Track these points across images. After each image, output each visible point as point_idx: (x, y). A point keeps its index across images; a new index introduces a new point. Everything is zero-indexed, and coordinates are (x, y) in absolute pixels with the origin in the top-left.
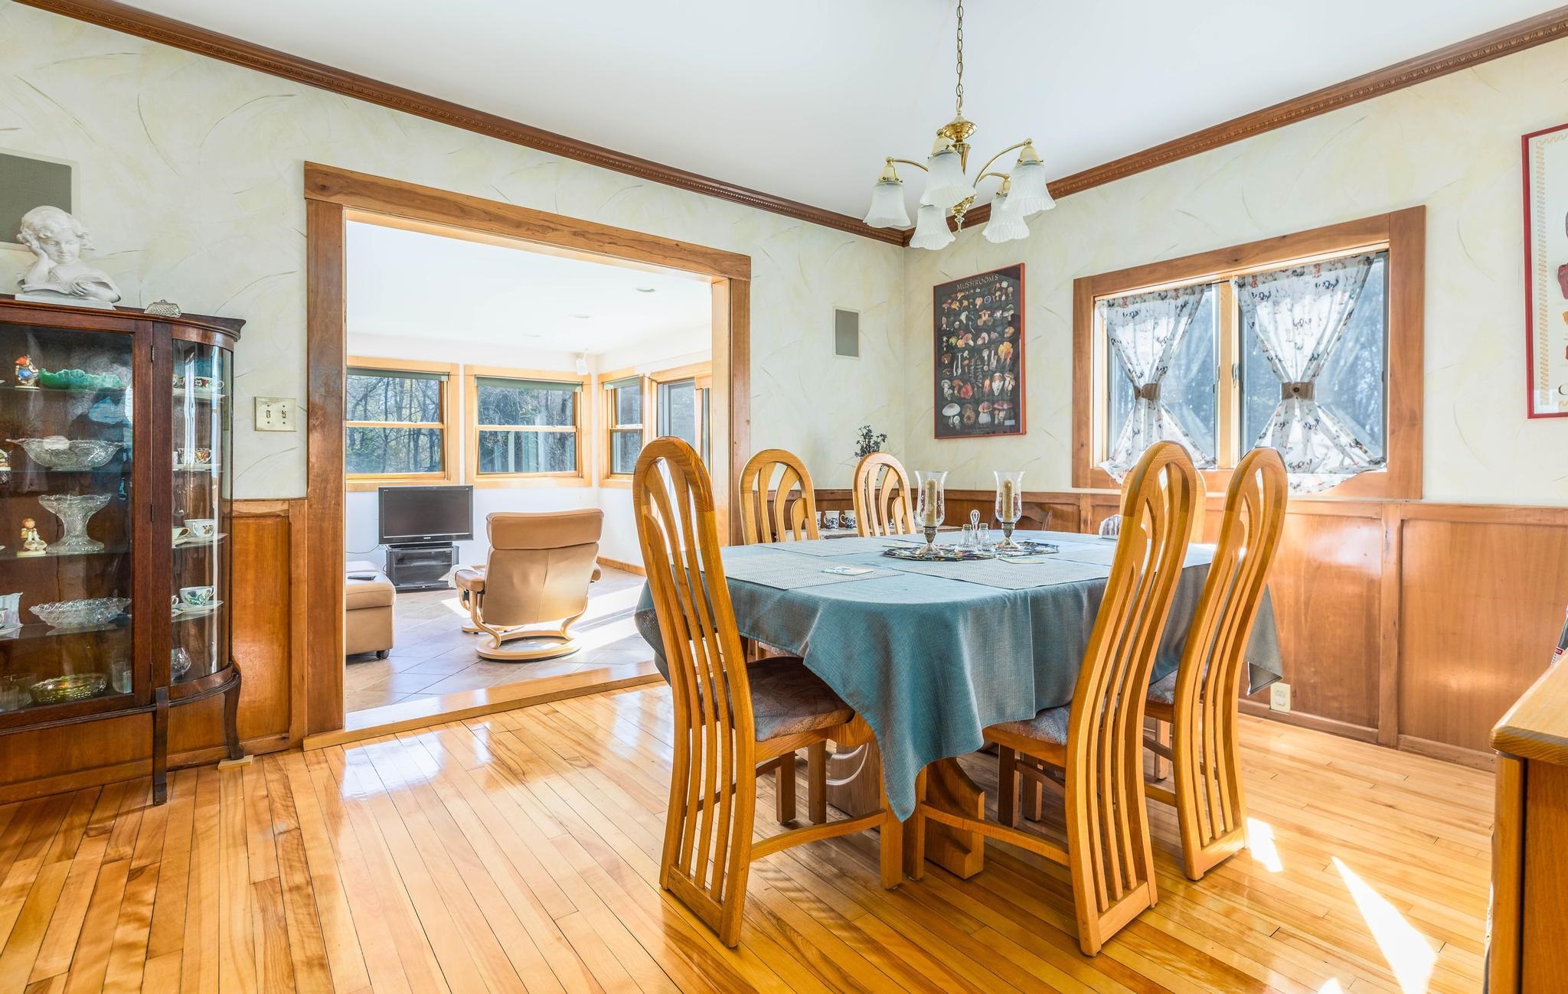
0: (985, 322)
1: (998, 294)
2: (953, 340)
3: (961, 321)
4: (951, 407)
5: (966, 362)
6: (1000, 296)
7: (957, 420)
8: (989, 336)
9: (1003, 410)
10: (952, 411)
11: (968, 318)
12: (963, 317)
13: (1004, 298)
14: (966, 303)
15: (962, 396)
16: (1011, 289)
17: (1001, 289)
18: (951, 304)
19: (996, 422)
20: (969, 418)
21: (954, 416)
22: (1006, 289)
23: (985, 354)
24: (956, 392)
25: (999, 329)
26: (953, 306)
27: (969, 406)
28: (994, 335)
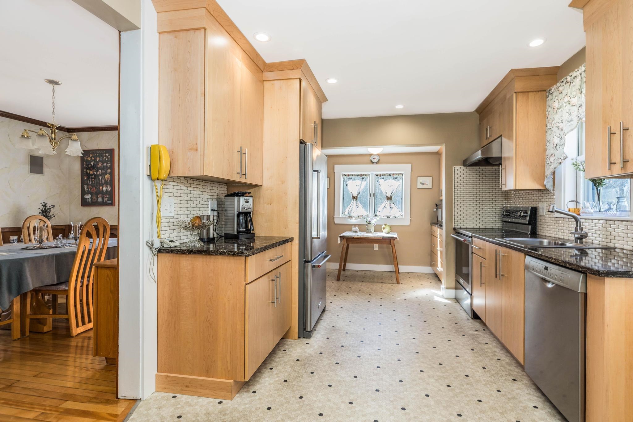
0: (100, 166)
1: (105, 157)
2: (88, 171)
3: (91, 165)
4: (88, 195)
5: (93, 180)
6: (106, 158)
7: (90, 200)
8: (102, 171)
9: (107, 197)
10: (88, 197)
11: (94, 164)
12: (92, 163)
13: (107, 159)
14: (93, 158)
15: (92, 191)
16: (109, 157)
17: (106, 156)
18: (87, 158)
19: (104, 201)
20: (94, 199)
21: (89, 198)
22: (108, 156)
23: (100, 178)
24: (89, 190)
25: (105, 169)
26: (88, 159)
27: (95, 195)
28: (104, 171)
